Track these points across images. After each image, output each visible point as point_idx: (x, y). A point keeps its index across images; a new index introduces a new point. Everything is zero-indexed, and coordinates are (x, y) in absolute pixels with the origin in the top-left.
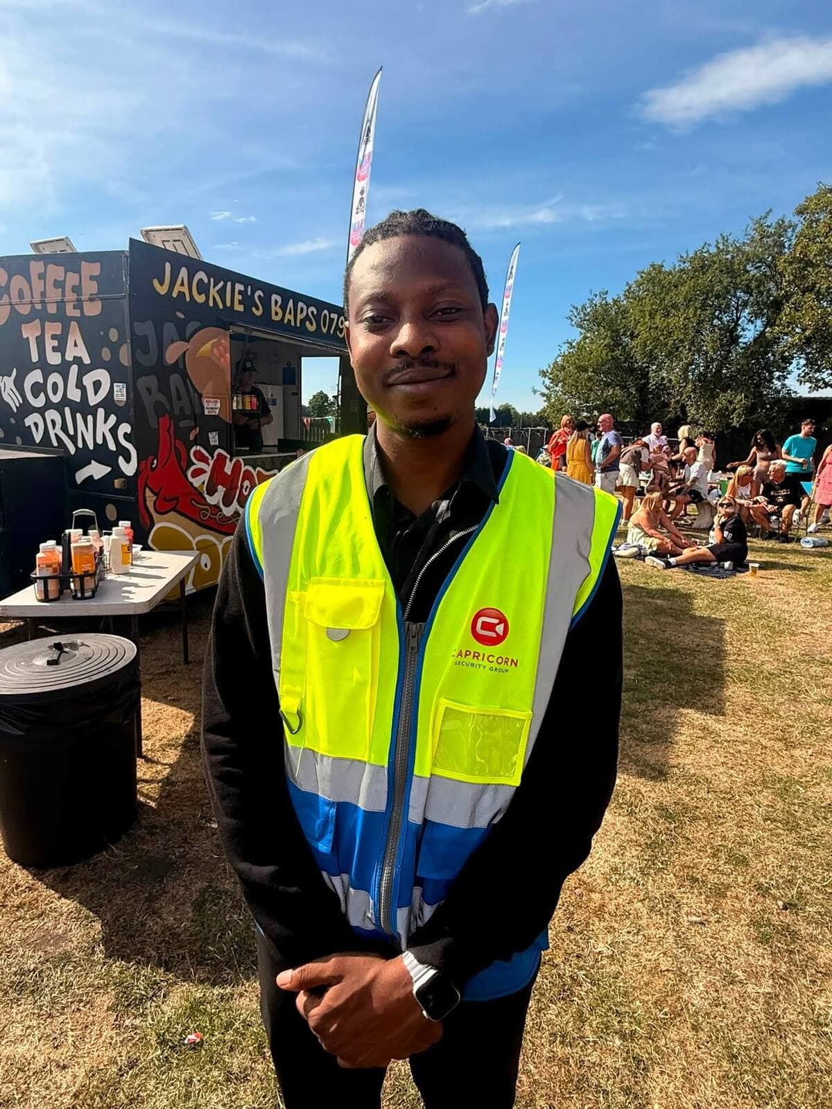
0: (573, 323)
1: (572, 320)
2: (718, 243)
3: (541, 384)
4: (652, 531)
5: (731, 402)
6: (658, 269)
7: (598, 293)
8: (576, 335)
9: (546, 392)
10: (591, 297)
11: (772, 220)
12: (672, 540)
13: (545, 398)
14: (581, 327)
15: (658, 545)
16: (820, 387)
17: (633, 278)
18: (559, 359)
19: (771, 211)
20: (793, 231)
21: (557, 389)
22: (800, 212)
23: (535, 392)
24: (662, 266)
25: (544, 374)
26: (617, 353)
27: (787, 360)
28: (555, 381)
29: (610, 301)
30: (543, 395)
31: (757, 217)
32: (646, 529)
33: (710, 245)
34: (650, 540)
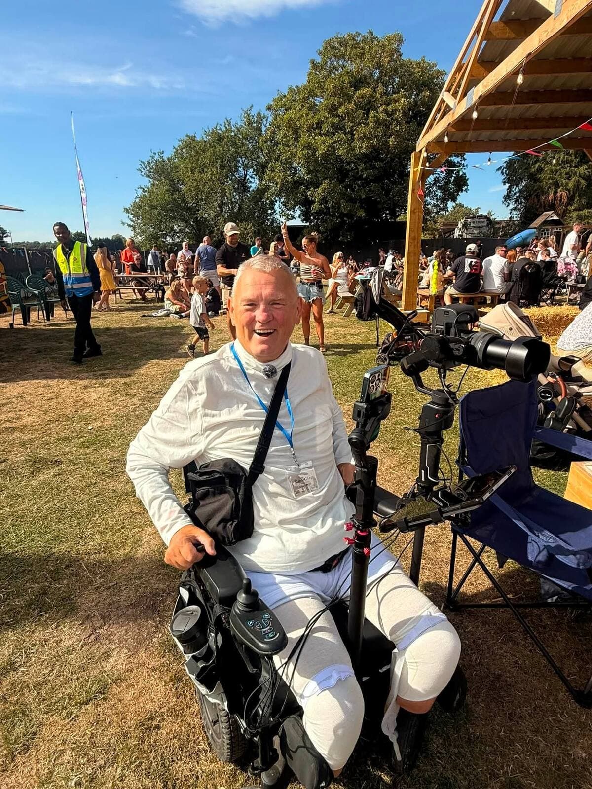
0: (143, 173)
1: (142, 172)
2: (225, 124)
3: (127, 218)
4: (176, 302)
5: (246, 229)
6: (193, 139)
7: (156, 152)
8: (147, 182)
9: (132, 223)
10: (152, 155)
11: (254, 112)
12: (186, 305)
13: (131, 228)
14: (149, 176)
15: (179, 308)
16: (289, 219)
17: (178, 144)
18: (137, 200)
19: (252, 106)
20: (267, 120)
21: (139, 221)
22: (269, 109)
23: (123, 224)
24: (195, 137)
25: (127, 210)
26: (175, 196)
27: (273, 203)
28: (136, 215)
29: (166, 159)
30: (129, 226)
31: (245, 109)
32: (172, 301)
33: (221, 125)
34: (175, 307)
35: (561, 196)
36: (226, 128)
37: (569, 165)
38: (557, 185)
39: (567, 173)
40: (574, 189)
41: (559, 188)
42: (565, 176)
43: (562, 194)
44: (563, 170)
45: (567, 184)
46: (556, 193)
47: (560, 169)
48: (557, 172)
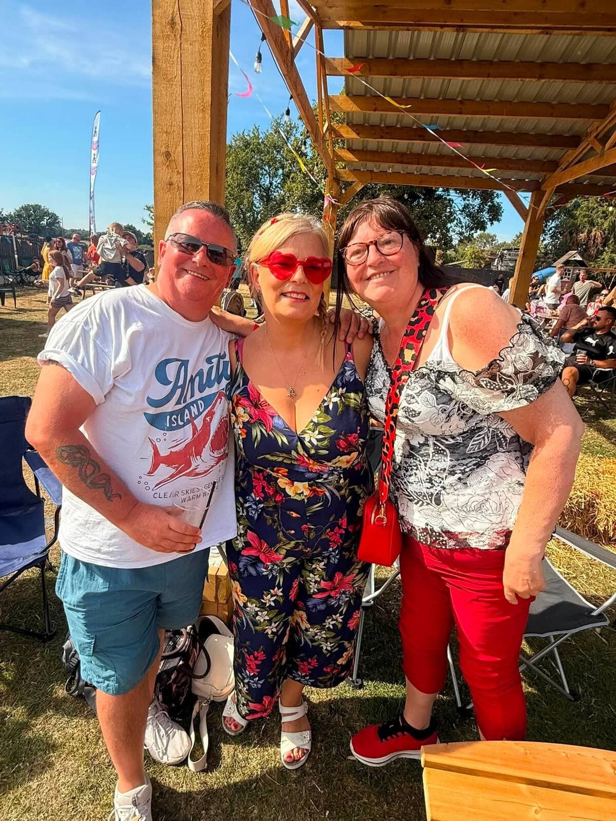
30: (150, 224)
35: (595, 236)
36: (254, 134)
37: (607, 204)
38: (592, 224)
39: (603, 212)
40: (609, 230)
41: (594, 227)
42: (601, 215)
43: (596, 234)
44: (600, 209)
45: (603, 224)
46: (590, 232)
47: (597, 207)
48: (594, 209)
